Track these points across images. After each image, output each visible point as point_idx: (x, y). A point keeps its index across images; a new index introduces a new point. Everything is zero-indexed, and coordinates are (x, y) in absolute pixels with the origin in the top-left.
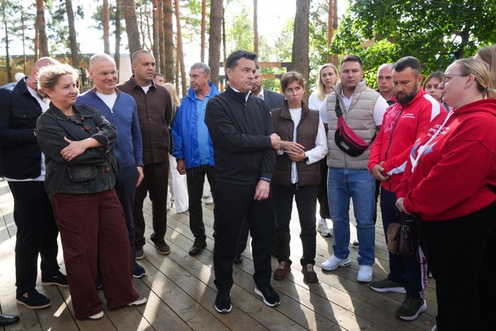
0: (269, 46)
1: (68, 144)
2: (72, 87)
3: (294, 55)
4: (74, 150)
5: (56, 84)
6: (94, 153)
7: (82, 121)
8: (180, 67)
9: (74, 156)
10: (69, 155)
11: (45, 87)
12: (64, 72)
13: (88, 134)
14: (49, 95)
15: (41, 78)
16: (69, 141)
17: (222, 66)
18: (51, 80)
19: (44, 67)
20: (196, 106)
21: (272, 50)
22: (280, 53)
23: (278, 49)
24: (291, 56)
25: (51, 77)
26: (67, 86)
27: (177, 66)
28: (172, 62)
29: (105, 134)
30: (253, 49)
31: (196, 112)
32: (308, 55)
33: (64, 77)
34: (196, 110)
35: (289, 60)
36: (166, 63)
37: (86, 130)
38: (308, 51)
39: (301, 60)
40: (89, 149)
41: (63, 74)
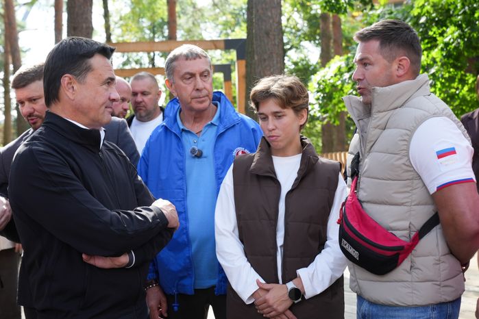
0: (199, 6)
3: (250, 22)
21: (206, 14)
22: (222, 19)
23: (217, 11)
24: (244, 26)
30: (166, 13)
32: (280, 23)
35: (240, 33)
38: (281, 14)
39: (267, 34)
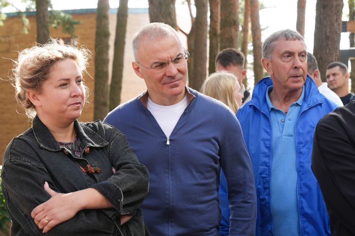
1: (48, 197)
2: (74, 83)
4: (55, 211)
5: (45, 79)
6: (93, 221)
7: (85, 154)
8: (250, 32)
9: (53, 223)
10: (45, 220)
11: (27, 87)
12: (60, 55)
13: (91, 180)
14: (35, 103)
15: (22, 70)
16: (51, 192)
17: (345, 30)
18: (37, 72)
19: (26, 51)
20: (270, 126)
25: (38, 67)
26: (65, 83)
27: (245, 30)
28: (235, 23)
29: (120, 183)
31: (269, 140)
33: (61, 64)
34: (269, 134)
36: (223, 26)
37: (88, 173)
40: (85, 212)
41: (58, 59)
